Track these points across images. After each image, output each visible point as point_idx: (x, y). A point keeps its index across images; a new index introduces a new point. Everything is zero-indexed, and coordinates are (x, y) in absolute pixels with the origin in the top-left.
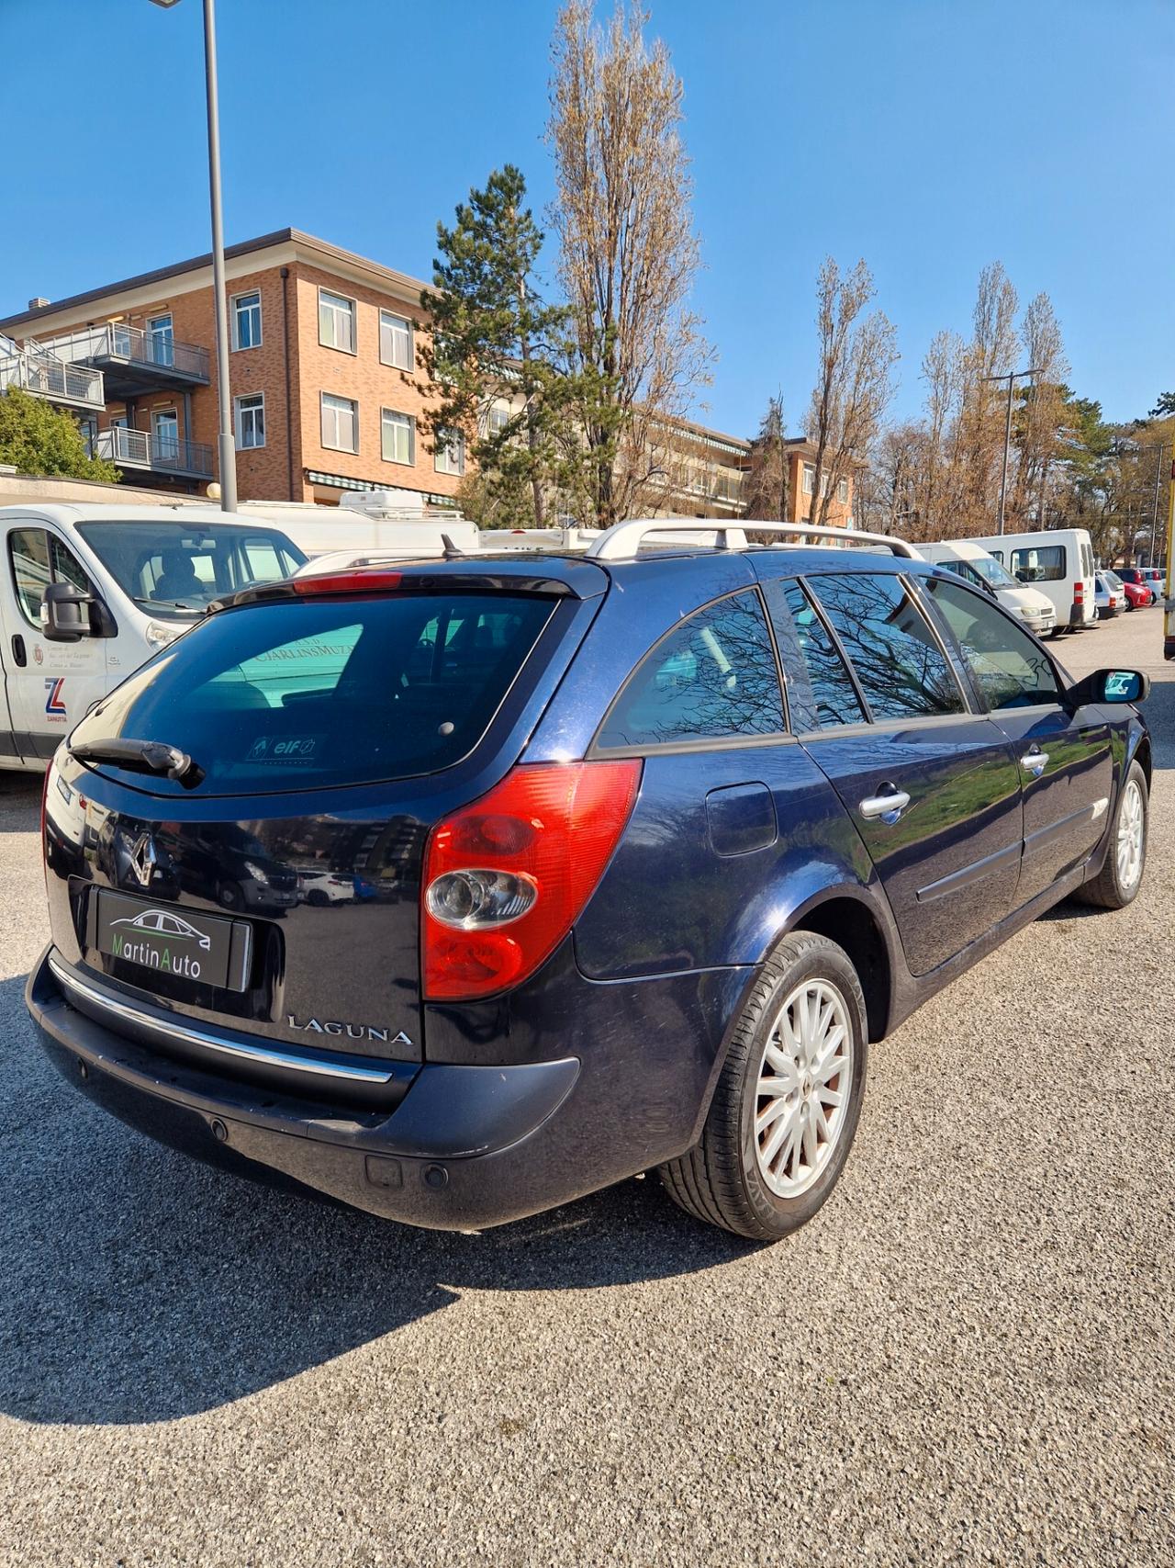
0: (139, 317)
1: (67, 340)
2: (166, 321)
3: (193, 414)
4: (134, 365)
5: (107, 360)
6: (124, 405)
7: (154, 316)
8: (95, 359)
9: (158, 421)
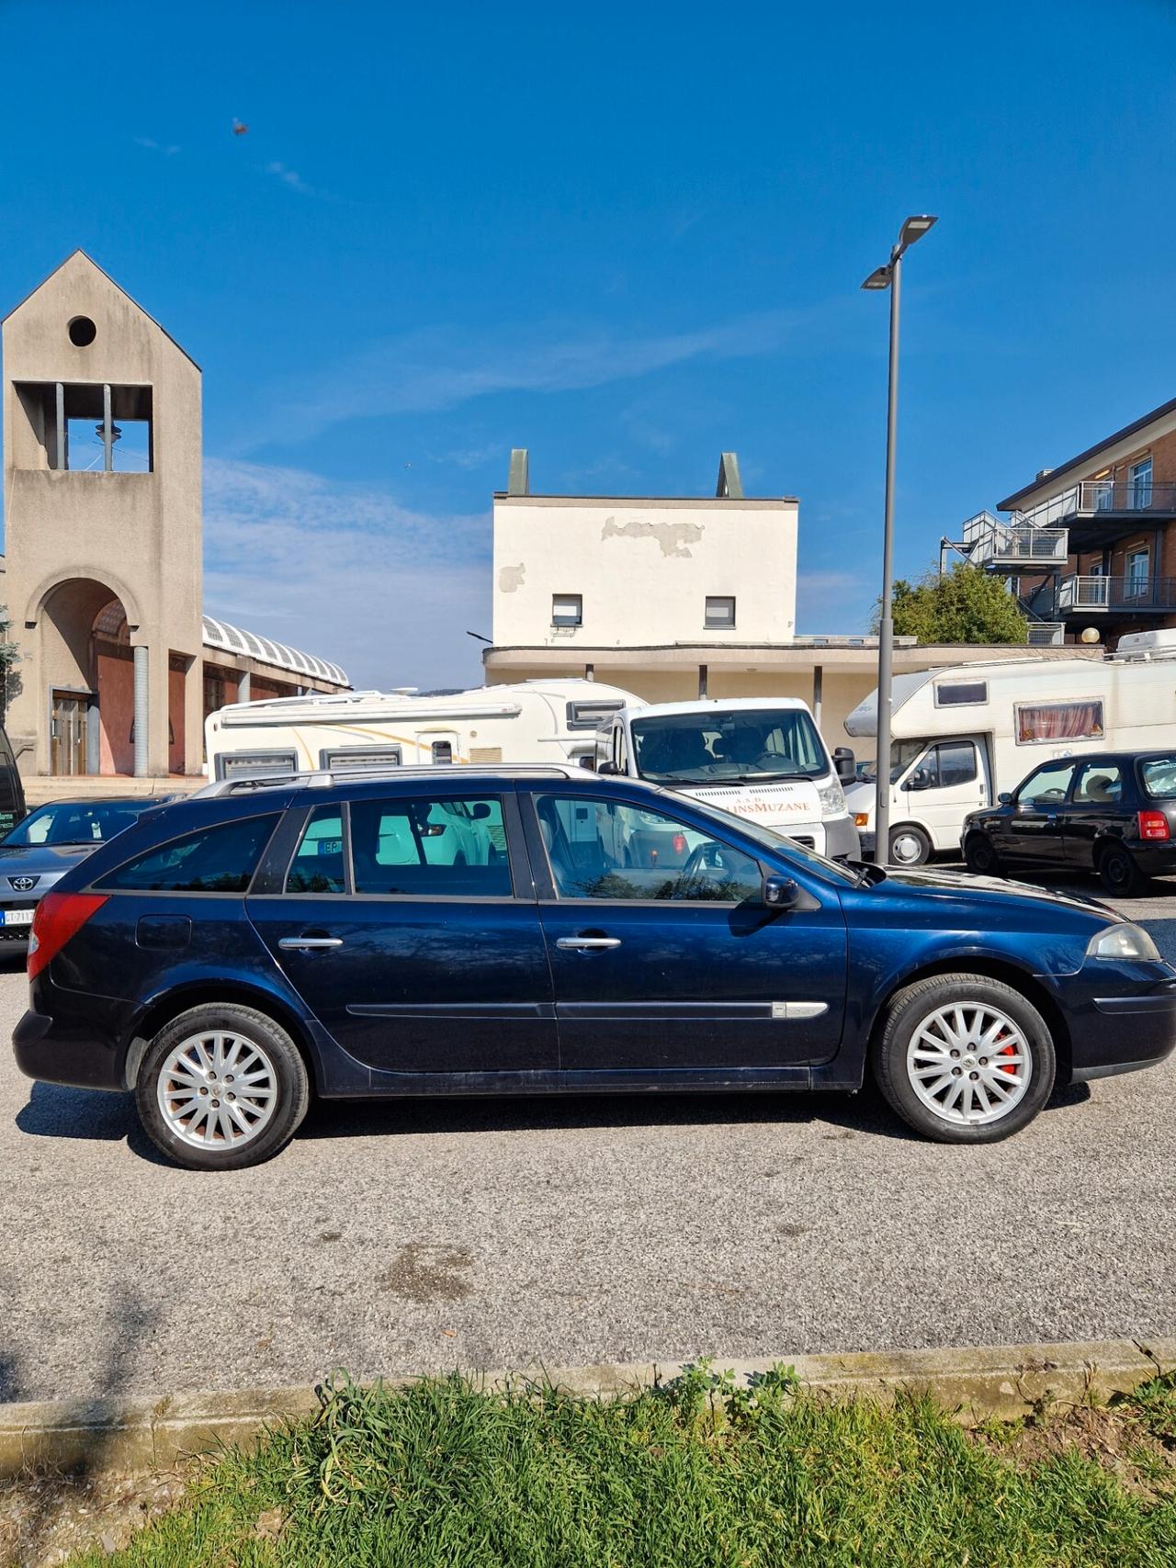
0: (1123, 467)
1: (1045, 506)
2: (1146, 464)
3: (1164, 549)
4: (1100, 516)
5: (1075, 517)
6: (1101, 553)
7: (1137, 464)
8: (1065, 518)
9: (1133, 561)
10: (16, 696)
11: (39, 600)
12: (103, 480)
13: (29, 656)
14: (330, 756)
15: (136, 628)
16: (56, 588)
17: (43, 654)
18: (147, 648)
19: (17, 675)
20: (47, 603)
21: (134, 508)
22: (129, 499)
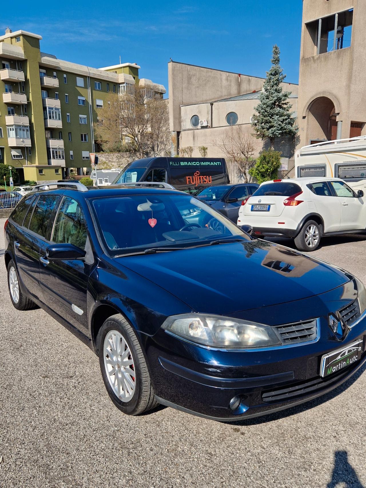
10: (298, 144)
11: (307, 108)
12: (332, 55)
13: (303, 130)
14: (339, 166)
15: (338, 114)
16: (314, 101)
17: (308, 128)
18: (342, 121)
19: (299, 137)
20: (310, 108)
21: (342, 64)
22: (340, 60)
